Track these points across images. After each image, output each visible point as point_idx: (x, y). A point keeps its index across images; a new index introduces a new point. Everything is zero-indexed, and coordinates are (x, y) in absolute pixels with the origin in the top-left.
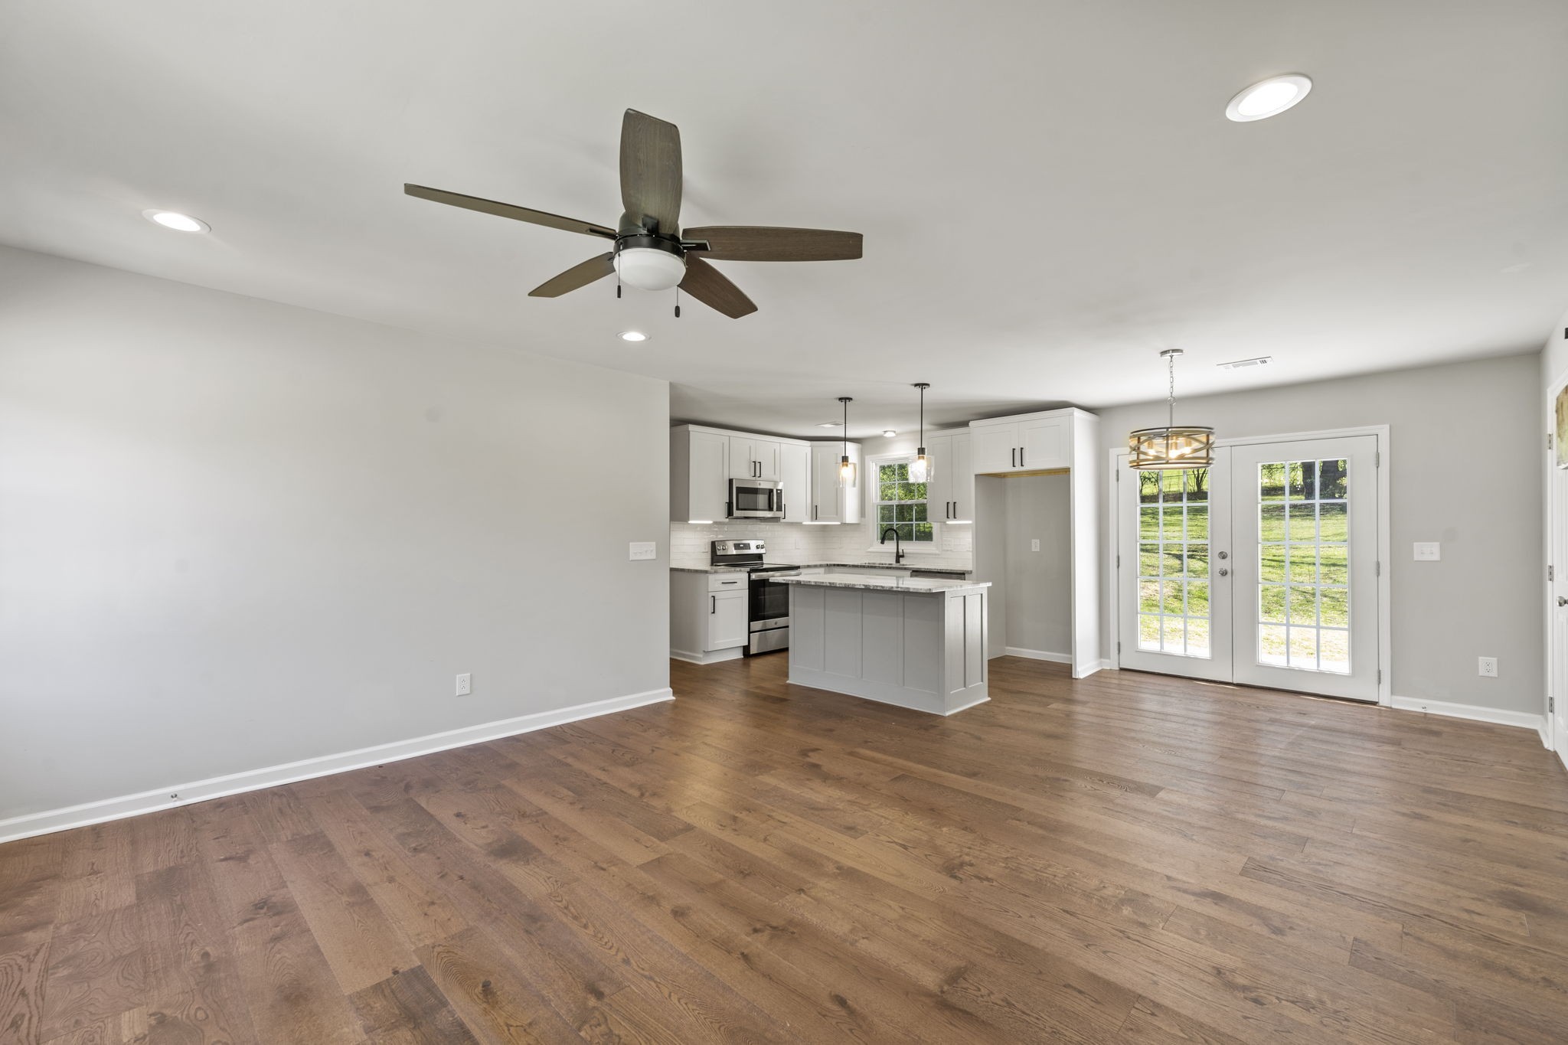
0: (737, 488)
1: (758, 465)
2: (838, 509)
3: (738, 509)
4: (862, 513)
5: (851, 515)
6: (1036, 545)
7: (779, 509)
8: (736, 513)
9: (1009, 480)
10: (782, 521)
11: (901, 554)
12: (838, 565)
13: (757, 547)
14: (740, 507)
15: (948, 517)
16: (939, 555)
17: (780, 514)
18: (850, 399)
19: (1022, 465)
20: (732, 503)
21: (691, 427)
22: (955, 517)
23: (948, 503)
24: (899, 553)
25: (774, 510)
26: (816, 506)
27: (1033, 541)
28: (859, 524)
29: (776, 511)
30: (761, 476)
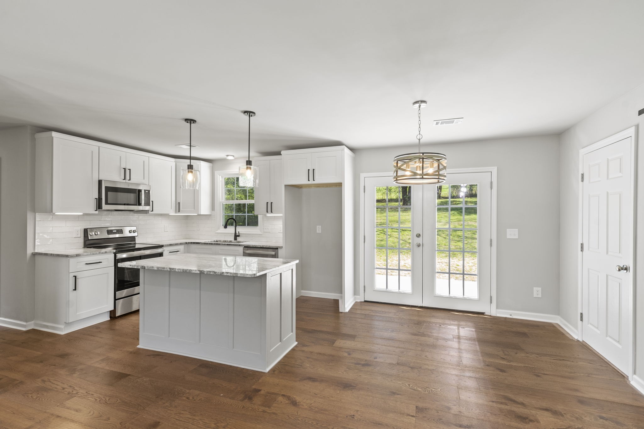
0: (106, 187)
1: (128, 172)
2: (196, 204)
3: (107, 203)
4: (213, 207)
5: (205, 209)
6: (319, 229)
7: (147, 204)
8: (105, 207)
9: (304, 190)
10: (150, 212)
11: (238, 234)
13: (130, 232)
14: (109, 202)
15: (267, 212)
16: (261, 235)
17: (147, 208)
18: (194, 121)
19: (314, 180)
20: (102, 199)
21: (54, 134)
22: (272, 212)
23: (267, 203)
24: (236, 234)
25: (142, 205)
26: (179, 203)
27: (318, 227)
28: (210, 215)
29: (144, 206)
30: (130, 180)
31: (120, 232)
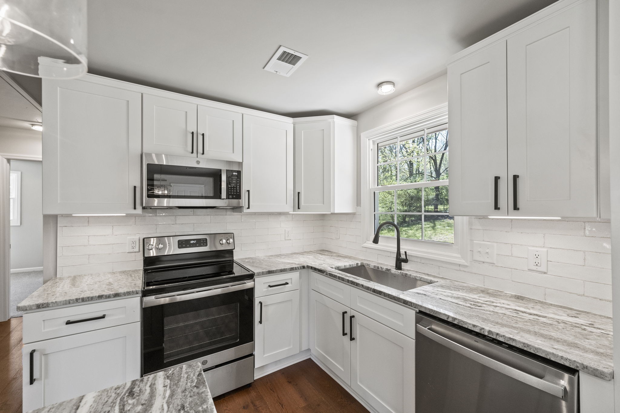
0: (149, 165)
1: (200, 138)
2: (326, 196)
4: (358, 201)
7: (235, 196)
10: (246, 211)
12: (315, 269)
14: (156, 193)
15: (497, 207)
16: (466, 266)
20: (143, 187)
22: (516, 209)
23: (498, 178)
24: (400, 255)
25: (222, 198)
26: (299, 193)
28: (354, 214)
29: (228, 199)
30: (202, 153)
31: (201, 243)
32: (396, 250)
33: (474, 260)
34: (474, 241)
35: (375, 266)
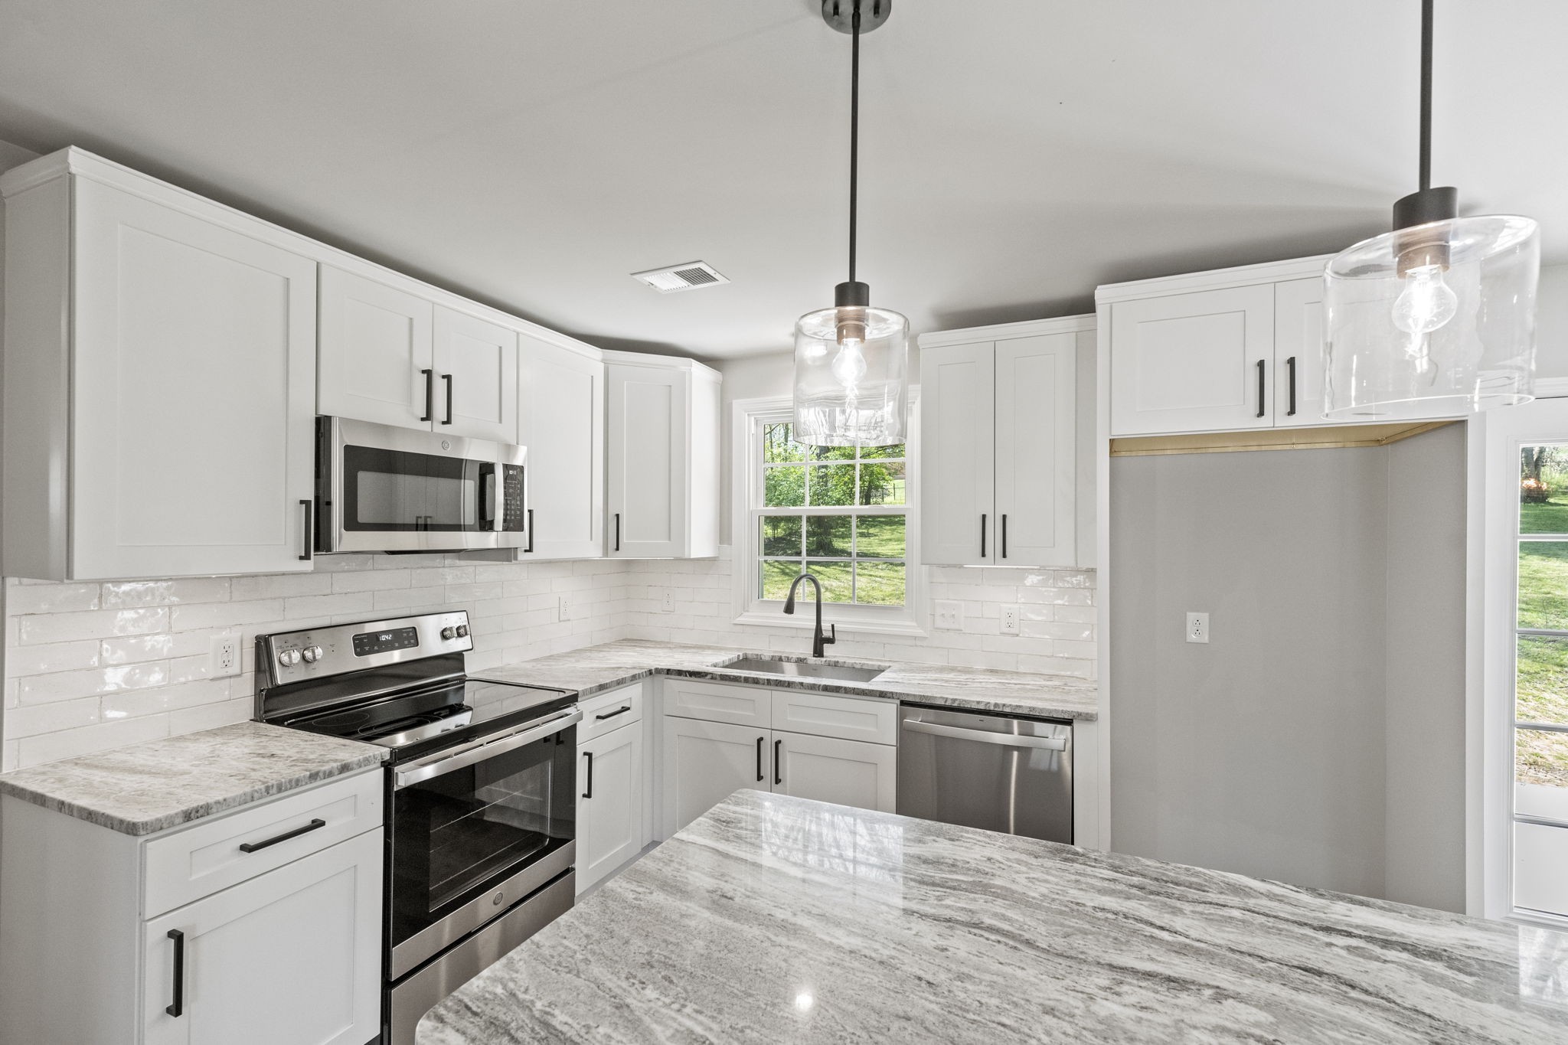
0: (349, 450)
1: (440, 386)
2: (674, 523)
3: (352, 523)
4: (724, 533)
5: (700, 543)
6: (1197, 628)
7: (513, 523)
8: (343, 539)
10: (523, 556)
11: (825, 636)
12: (680, 673)
13: (444, 636)
14: (362, 517)
15: (983, 554)
16: (925, 639)
17: (519, 539)
19: (1293, 412)
20: (329, 503)
21: (77, 159)
22: (1004, 556)
23: (983, 517)
24: (821, 632)
25: (495, 529)
26: (618, 516)
27: (1191, 616)
28: (712, 560)
29: (504, 530)
30: (448, 422)
31: (406, 639)
32: (814, 624)
33: (937, 628)
34: (936, 601)
35: (773, 656)
